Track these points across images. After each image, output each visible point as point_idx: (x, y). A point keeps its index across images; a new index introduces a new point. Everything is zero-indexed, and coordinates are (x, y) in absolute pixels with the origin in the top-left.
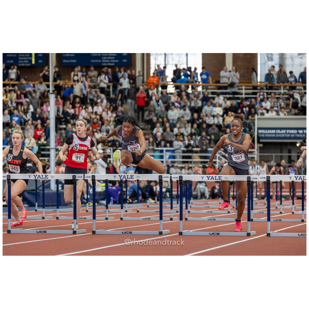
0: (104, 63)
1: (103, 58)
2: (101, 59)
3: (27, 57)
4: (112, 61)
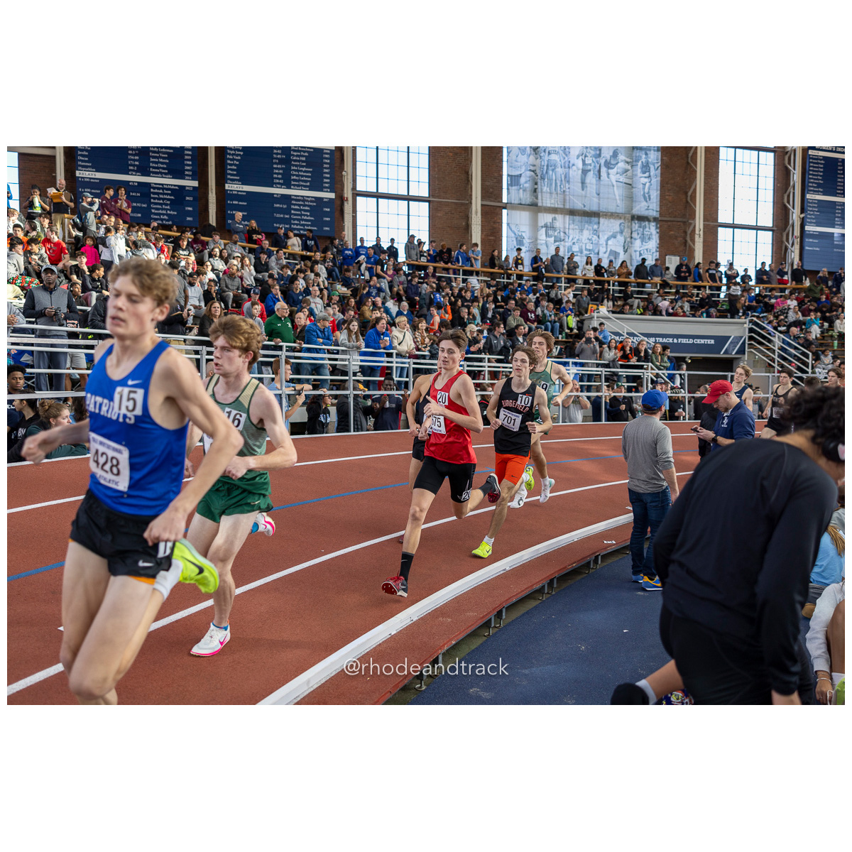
1: (293, 222)
3: (167, 210)
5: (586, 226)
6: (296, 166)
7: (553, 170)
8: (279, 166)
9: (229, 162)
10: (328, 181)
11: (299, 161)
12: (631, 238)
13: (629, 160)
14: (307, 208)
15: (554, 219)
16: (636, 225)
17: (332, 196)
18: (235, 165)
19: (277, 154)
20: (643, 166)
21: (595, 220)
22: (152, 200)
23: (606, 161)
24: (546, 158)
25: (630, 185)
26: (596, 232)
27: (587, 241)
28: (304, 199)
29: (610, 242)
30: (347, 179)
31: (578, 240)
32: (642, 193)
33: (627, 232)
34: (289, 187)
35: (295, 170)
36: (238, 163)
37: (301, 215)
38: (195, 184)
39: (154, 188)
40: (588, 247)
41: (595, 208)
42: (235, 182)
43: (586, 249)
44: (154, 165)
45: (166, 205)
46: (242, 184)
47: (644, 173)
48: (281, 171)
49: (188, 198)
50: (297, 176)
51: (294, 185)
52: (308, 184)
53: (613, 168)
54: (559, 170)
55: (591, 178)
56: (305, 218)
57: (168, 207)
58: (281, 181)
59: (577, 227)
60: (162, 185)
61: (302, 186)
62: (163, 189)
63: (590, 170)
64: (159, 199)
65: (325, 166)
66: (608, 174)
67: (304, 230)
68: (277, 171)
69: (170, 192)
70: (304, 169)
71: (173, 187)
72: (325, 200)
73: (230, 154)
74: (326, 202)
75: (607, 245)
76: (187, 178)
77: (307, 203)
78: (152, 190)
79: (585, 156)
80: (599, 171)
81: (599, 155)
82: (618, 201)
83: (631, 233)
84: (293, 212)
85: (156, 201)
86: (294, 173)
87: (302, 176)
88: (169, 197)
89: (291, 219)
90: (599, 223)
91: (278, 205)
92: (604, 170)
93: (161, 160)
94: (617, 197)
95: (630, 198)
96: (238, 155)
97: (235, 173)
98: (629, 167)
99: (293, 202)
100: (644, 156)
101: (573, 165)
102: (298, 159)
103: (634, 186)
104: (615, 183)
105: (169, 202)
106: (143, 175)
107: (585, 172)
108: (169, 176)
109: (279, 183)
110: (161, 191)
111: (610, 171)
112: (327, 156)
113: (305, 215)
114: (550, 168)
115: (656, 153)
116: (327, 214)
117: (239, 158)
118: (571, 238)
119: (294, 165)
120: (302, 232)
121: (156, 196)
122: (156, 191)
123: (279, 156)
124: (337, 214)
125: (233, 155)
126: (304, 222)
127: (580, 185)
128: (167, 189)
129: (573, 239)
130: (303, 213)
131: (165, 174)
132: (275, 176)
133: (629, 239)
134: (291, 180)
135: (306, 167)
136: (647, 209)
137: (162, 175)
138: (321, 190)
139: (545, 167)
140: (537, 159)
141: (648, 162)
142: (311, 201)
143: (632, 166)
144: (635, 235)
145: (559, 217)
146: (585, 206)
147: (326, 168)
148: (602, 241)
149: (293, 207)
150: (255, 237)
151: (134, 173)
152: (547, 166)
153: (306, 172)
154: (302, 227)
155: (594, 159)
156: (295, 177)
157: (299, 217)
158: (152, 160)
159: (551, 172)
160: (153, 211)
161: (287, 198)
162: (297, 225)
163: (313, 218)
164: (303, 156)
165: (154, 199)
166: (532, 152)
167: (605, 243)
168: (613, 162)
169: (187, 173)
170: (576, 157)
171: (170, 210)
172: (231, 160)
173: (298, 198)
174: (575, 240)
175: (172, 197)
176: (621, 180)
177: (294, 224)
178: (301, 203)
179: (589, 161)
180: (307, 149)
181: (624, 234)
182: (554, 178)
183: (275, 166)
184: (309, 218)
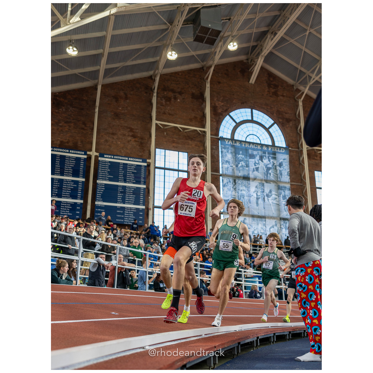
0: (126, 222)
1: (125, 219)
2: (124, 220)
3: (67, 213)
4: (131, 221)
5: (260, 222)
6: (128, 194)
7: (243, 198)
8: (120, 194)
9: (98, 192)
10: (142, 201)
11: (129, 192)
12: (281, 228)
13: (277, 194)
14: (132, 213)
15: (245, 219)
16: (282, 222)
17: (144, 207)
18: (101, 194)
19: (120, 189)
20: (283, 197)
21: (264, 219)
22: (61, 209)
23: (267, 194)
24: (240, 192)
25: (278, 204)
26: (265, 225)
27: (261, 229)
28: (131, 209)
29: (271, 230)
30: (151, 200)
31: (257, 228)
32: (284, 208)
33: (278, 225)
34: (124, 203)
35: (127, 196)
36: (102, 193)
37: (129, 216)
38: (82, 201)
39: (63, 203)
40: (261, 232)
41: (263, 214)
42: (100, 201)
43: (261, 233)
44: (64, 193)
45: (68, 210)
46: (103, 202)
47: (284, 199)
48: (121, 197)
49: (78, 208)
50: (128, 198)
51: (127, 203)
52: (133, 202)
53: (270, 197)
54: (246, 198)
55: (260, 201)
56: (131, 217)
57: (68, 212)
58: (121, 201)
59: (256, 223)
60: (67, 202)
61: (130, 203)
62: (67, 204)
63: (260, 198)
64: (65, 208)
65: (141, 194)
66: (268, 200)
67: (130, 222)
68: (119, 196)
69: (70, 205)
70: (131, 196)
71: (71, 203)
72: (140, 209)
73: (99, 189)
74: (141, 210)
75: (270, 231)
76: (78, 199)
77: (132, 210)
78: (62, 204)
79: (257, 192)
80: (264, 198)
81: (263, 192)
82: (274, 212)
83: (281, 226)
84: (125, 214)
85: (63, 209)
86: (127, 197)
87: (131, 199)
88: (69, 207)
89: (124, 217)
90: (265, 221)
91: (119, 211)
92: (266, 198)
93: (67, 191)
94: (273, 210)
95: (279, 210)
96: (102, 190)
97: (100, 197)
98: (277, 197)
99: (126, 210)
100: (283, 192)
101: (252, 196)
102: (129, 191)
103: (280, 205)
104: (271, 204)
105: (69, 209)
106: (58, 197)
107: (258, 199)
108: (70, 198)
109: (120, 202)
110: (66, 205)
111: (269, 198)
112: (142, 190)
113: (131, 216)
114: (242, 197)
115: (289, 191)
116: (141, 215)
117: (103, 191)
118: (253, 228)
119: (127, 194)
120: (129, 223)
121: (63, 207)
122: (64, 204)
123: (121, 190)
124: (145, 216)
125: (100, 189)
126: (130, 219)
127: (256, 204)
128: (69, 204)
129: (254, 228)
130: (130, 215)
131: (69, 197)
132: (118, 198)
133: (279, 228)
134: (125, 200)
135: (133, 195)
136: (286, 215)
137: (67, 197)
138: (139, 204)
139: (240, 197)
140: (236, 193)
141: (285, 195)
142: (134, 210)
143: (278, 197)
144: (282, 226)
145: (247, 218)
146: (259, 213)
147: (142, 195)
148: (268, 229)
149: (125, 212)
150: (110, 223)
151: (55, 197)
152: (241, 196)
153: (132, 197)
154: (129, 221)
155: (261, 193)
156: (127, 199)
157: (128, 217)
158: (63, 191)
159: (242, 199)
160: (61, 213)
161: (123, 209)
162: (127, 220)
163: (134, 217)
164: (131, 190)
165: (62, 208)
166: (234, 190)
167: (269, 230)
168: (270, 194)
169: (78, 197)
170: (253, 192)
171: (69, 213)
172: (99, 191)
173: (128, 208)
174: (255, 229)
175: (71, 207)
176: (274, 202)
177: (126, 220)
178: (129, 210)
179: (259, 194)
180: (133, 187)
181: (277, 226)
182: (244, 201)
183: (118, 194)
184: (133, 217)
